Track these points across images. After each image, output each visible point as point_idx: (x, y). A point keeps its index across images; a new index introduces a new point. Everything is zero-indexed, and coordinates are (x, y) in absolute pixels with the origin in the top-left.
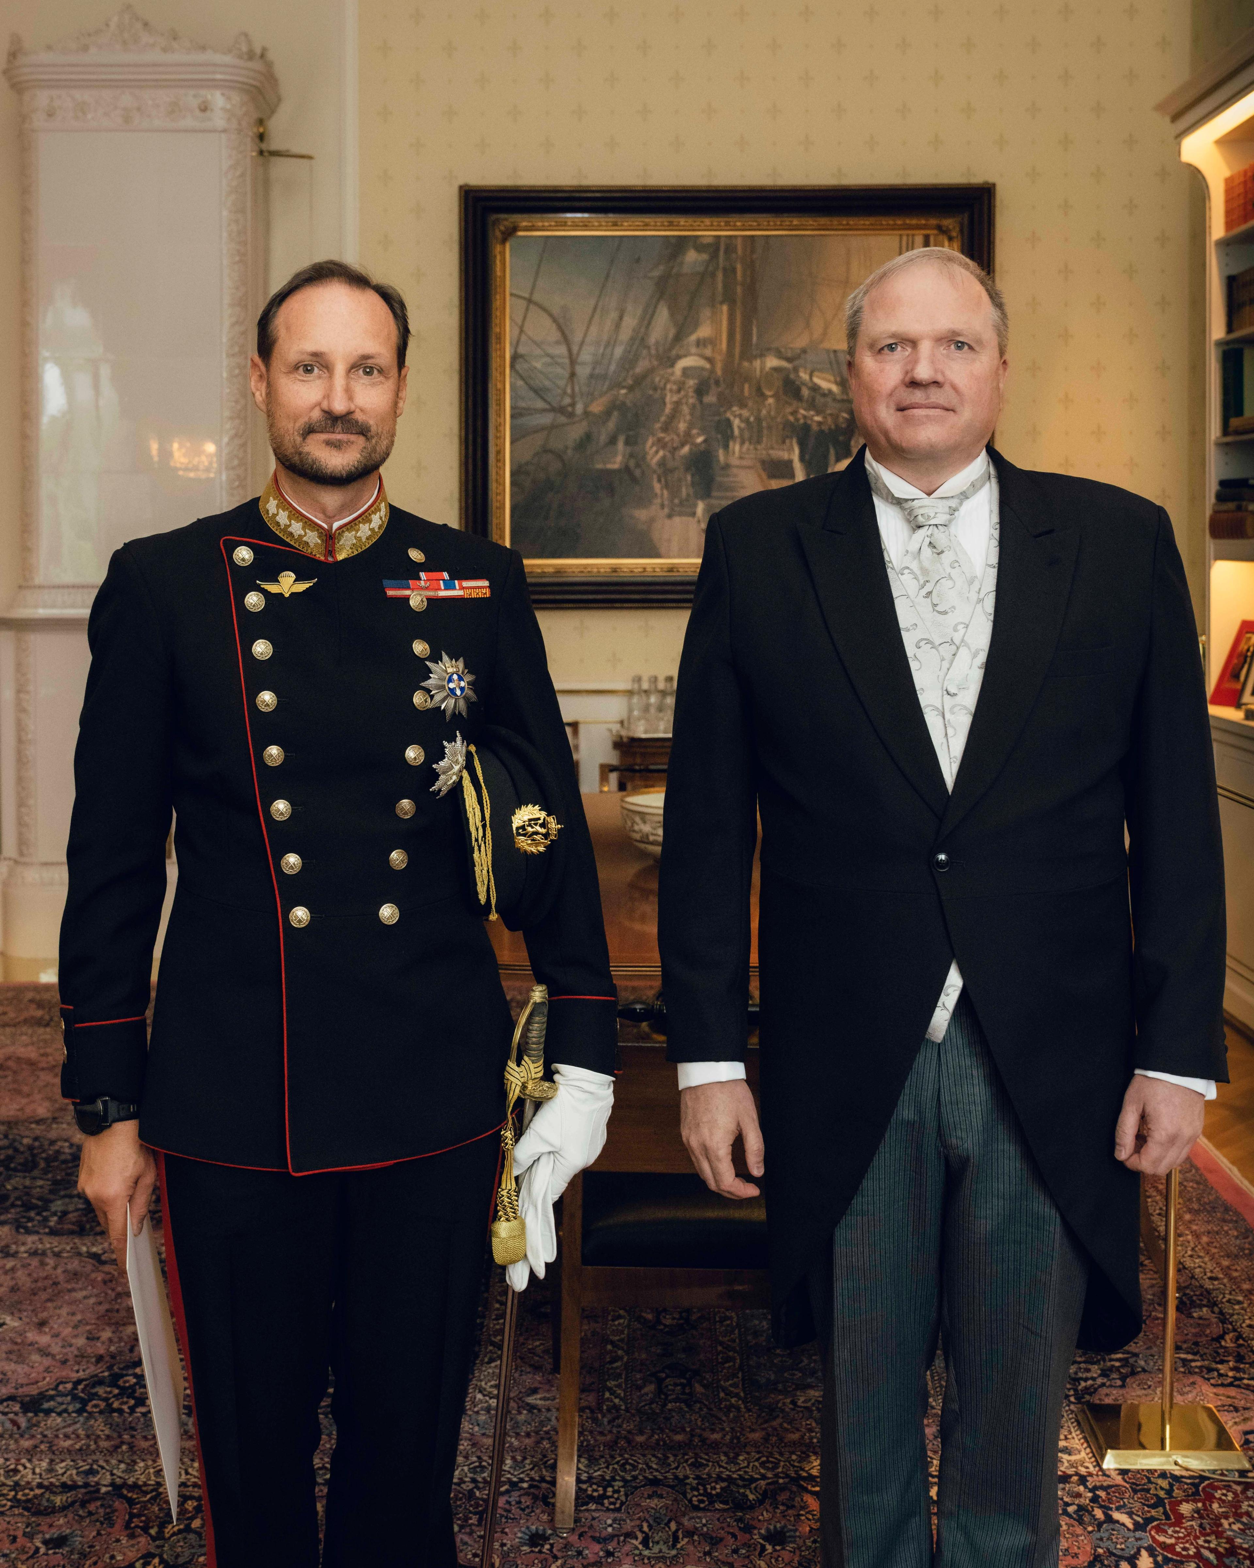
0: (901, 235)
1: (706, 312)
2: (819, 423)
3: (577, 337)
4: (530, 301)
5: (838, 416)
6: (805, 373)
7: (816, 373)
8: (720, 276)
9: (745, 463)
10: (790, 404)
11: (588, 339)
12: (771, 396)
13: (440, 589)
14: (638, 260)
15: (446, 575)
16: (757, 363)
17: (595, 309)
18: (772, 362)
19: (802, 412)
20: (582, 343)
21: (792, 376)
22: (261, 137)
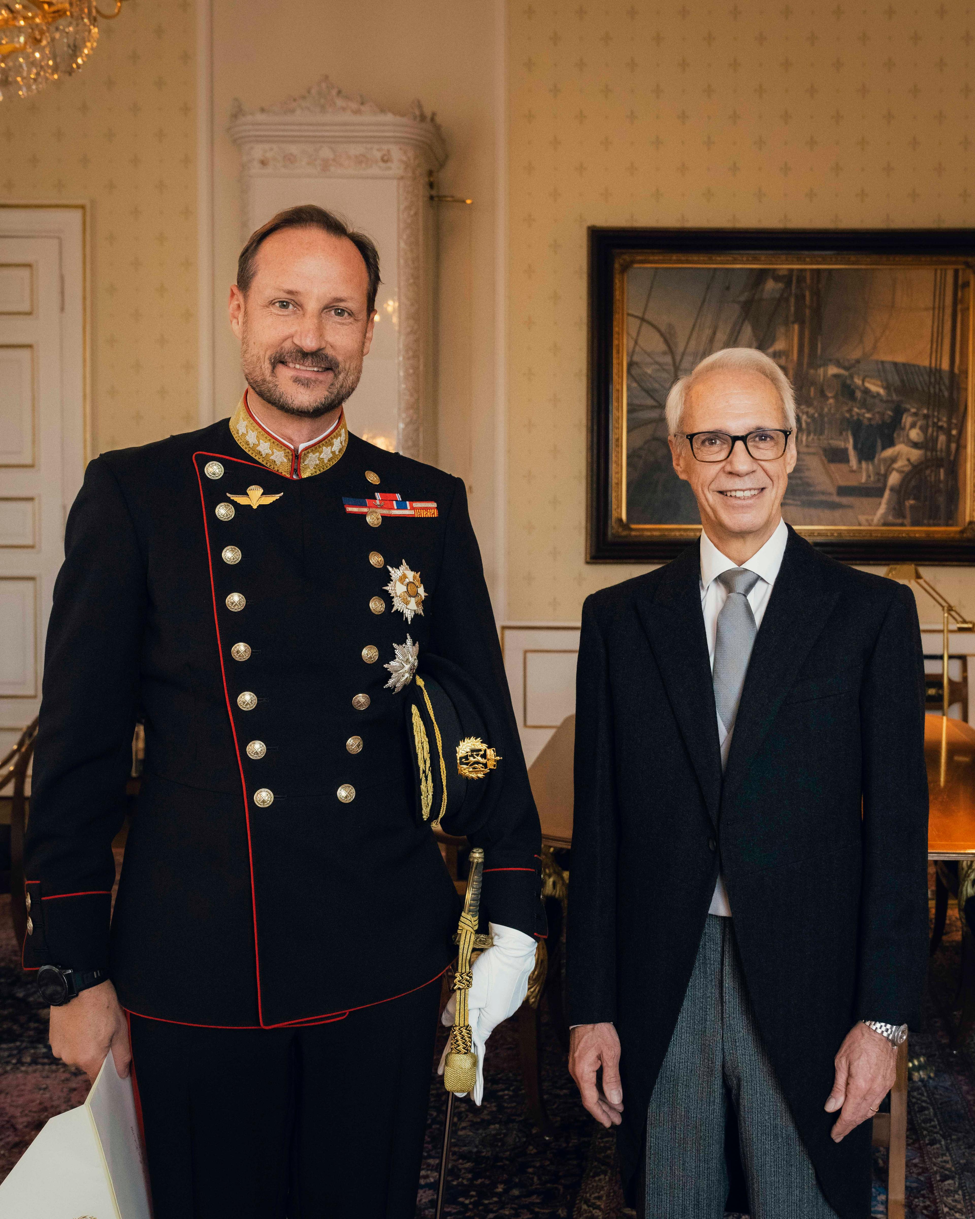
0: (936, 270)
1: (782, 329)
2: (870, 419)
3: (680, 349)
4: (643, 320)
5: (884, 414)
6: (859, 379)
7: (867, 379)
8: (792, 300)
9: (812, 450)
10: (847, 404)
11: (688, 350)
12: (831, 397)
13: (393, 509)
14: (728, 288)
15: (398, 497)
16: (821, 371)
17: (694, 325)
18: (833, 370)
19: (856, 410)
20: (683, 354)
21: (848, 382)
22: (431, 185)
